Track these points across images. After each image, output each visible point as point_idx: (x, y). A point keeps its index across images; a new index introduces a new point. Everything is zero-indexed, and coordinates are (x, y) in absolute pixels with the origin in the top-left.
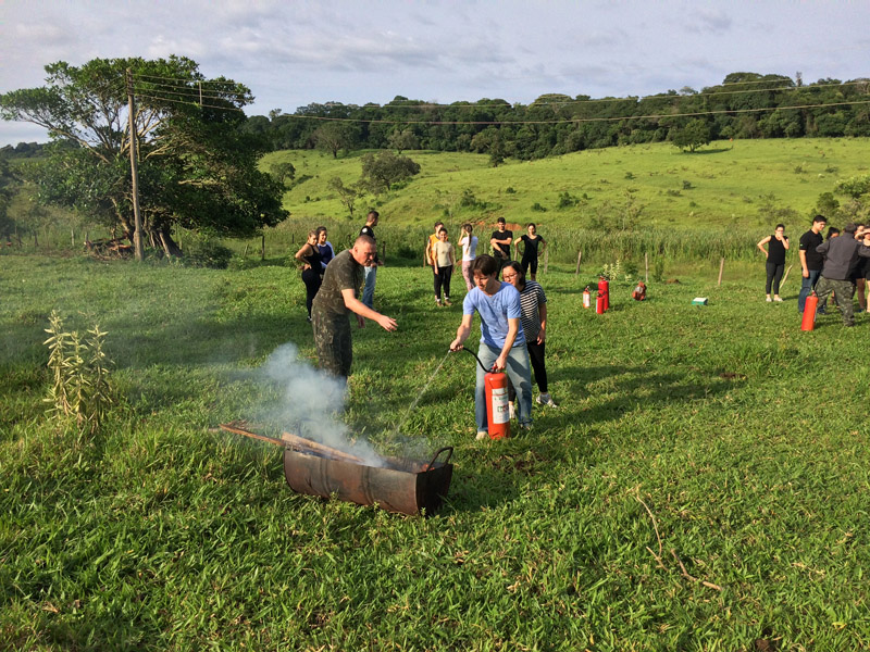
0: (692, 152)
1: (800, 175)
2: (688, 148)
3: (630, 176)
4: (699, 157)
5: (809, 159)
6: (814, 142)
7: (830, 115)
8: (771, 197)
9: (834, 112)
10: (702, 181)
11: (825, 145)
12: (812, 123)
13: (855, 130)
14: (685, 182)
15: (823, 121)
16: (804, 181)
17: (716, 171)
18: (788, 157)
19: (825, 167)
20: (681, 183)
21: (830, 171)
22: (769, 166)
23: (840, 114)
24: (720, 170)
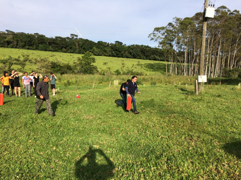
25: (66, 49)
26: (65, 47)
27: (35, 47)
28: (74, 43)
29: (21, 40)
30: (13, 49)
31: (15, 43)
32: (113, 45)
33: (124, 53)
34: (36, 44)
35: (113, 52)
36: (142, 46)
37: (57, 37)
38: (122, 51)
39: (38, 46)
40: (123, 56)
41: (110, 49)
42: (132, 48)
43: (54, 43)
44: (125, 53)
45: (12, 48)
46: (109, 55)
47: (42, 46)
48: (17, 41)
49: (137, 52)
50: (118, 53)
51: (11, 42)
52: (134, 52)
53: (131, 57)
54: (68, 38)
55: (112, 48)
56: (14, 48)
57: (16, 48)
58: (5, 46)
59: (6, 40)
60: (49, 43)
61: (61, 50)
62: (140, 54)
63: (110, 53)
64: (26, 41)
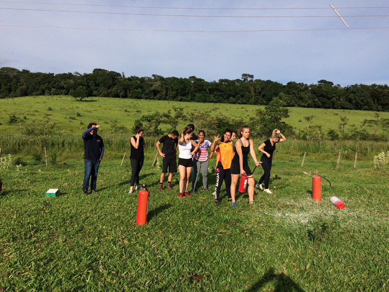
0: (81, 100)
1: (127, 113)
2: (79, 99)
3: (50, 109)
4: (84, 103)
5: (130, 107)
6: (131, 100)
7: (136, 90)
8: (116, 121)
9: (137, 89)
10: (86, 113)
11: (135, 101)
12: (130, 93)
13: (145, 97)
14: (77, 113)
15: (134, 92)
16: (128, 115)
17: (92, 109)
18: (121, 105)
19: (136, 110)
20: (76, 114)
21: (138, 112)
22: (114, 109)
23: (139, 90)
24: (94, 109)
25: (235, 98)
26: (234, 94)
27: (189, 97)
28: (247, 88)
29: (171, 88)
30: (161, 102)
31: (164, 93)
32: (316, 87)
33: (337, 99)
34: (191, 93)
35: (316, 100)
36: (374, 85)
37: (221, 81)
38: (334, 97)
39: (194, 96)
40: (335, 106)
41: (310, 94)
42: (352, 91)
43: (217, 89)
44: (339, 101)
45: (159, 99)
46: (309, 104)
47: (200, 95)
48: (167, 89)
49: (363, 98)
50: (326, 100)
51: (159, 92)
52: (357, 97)
53: (352, 107)
54: (238, 80)
55: (314, 93)
56: (162, 100)
57: (165, 99)
58: (151, 97)
59: (152, 88)
60: (210, 90)
61: (228, 100)
62: (370, 100)
63: (310, 102)
64: (178, 90)
